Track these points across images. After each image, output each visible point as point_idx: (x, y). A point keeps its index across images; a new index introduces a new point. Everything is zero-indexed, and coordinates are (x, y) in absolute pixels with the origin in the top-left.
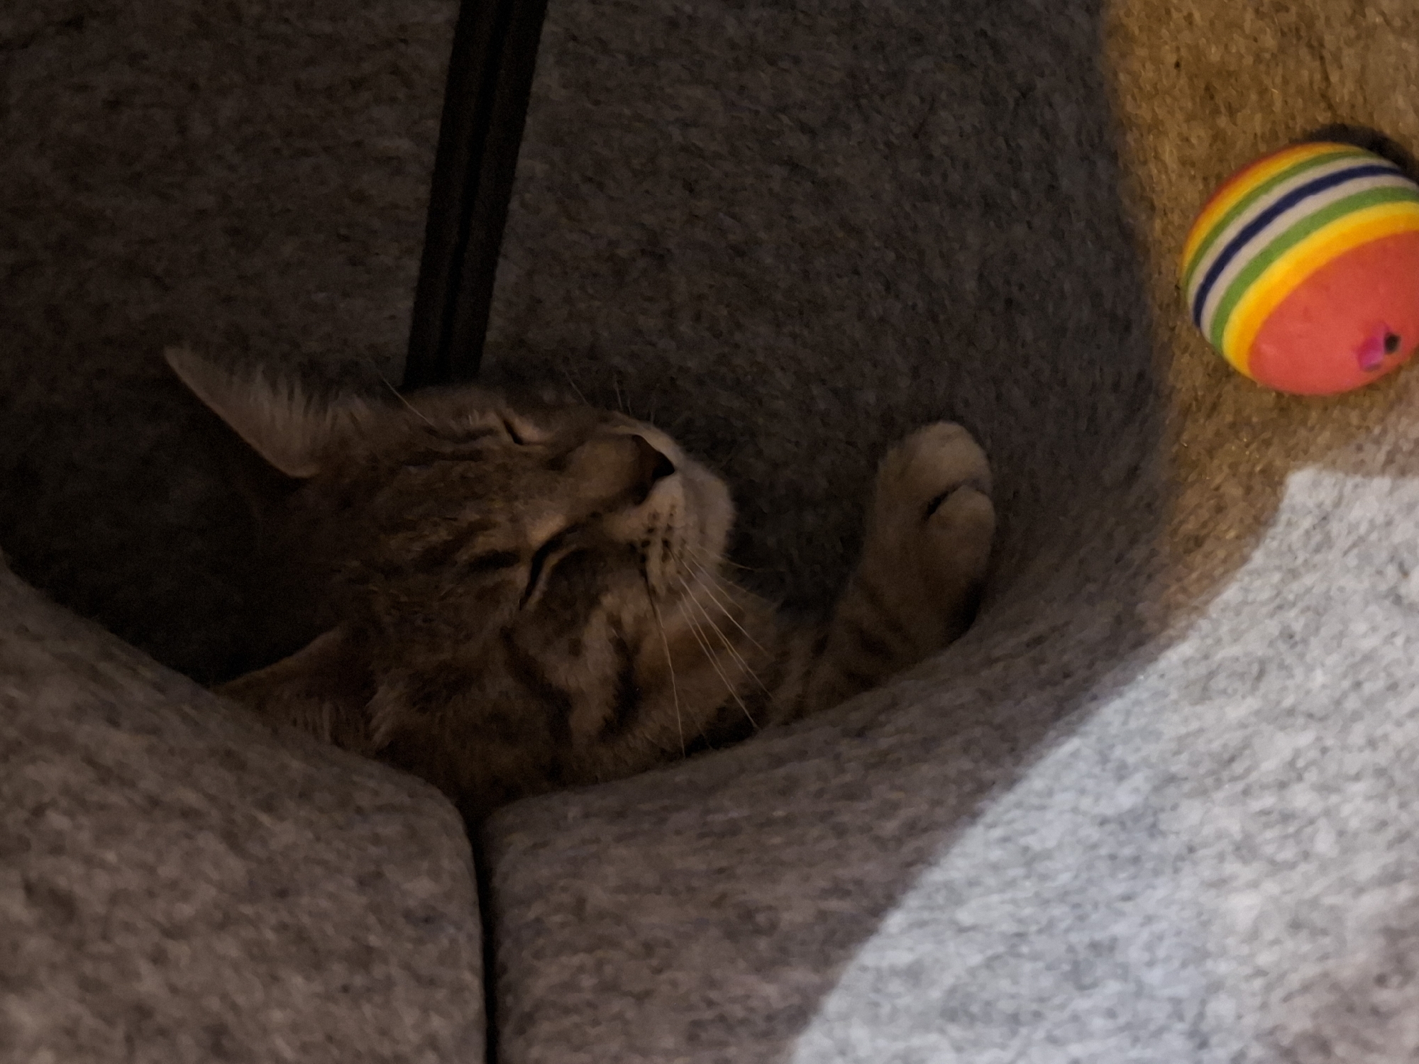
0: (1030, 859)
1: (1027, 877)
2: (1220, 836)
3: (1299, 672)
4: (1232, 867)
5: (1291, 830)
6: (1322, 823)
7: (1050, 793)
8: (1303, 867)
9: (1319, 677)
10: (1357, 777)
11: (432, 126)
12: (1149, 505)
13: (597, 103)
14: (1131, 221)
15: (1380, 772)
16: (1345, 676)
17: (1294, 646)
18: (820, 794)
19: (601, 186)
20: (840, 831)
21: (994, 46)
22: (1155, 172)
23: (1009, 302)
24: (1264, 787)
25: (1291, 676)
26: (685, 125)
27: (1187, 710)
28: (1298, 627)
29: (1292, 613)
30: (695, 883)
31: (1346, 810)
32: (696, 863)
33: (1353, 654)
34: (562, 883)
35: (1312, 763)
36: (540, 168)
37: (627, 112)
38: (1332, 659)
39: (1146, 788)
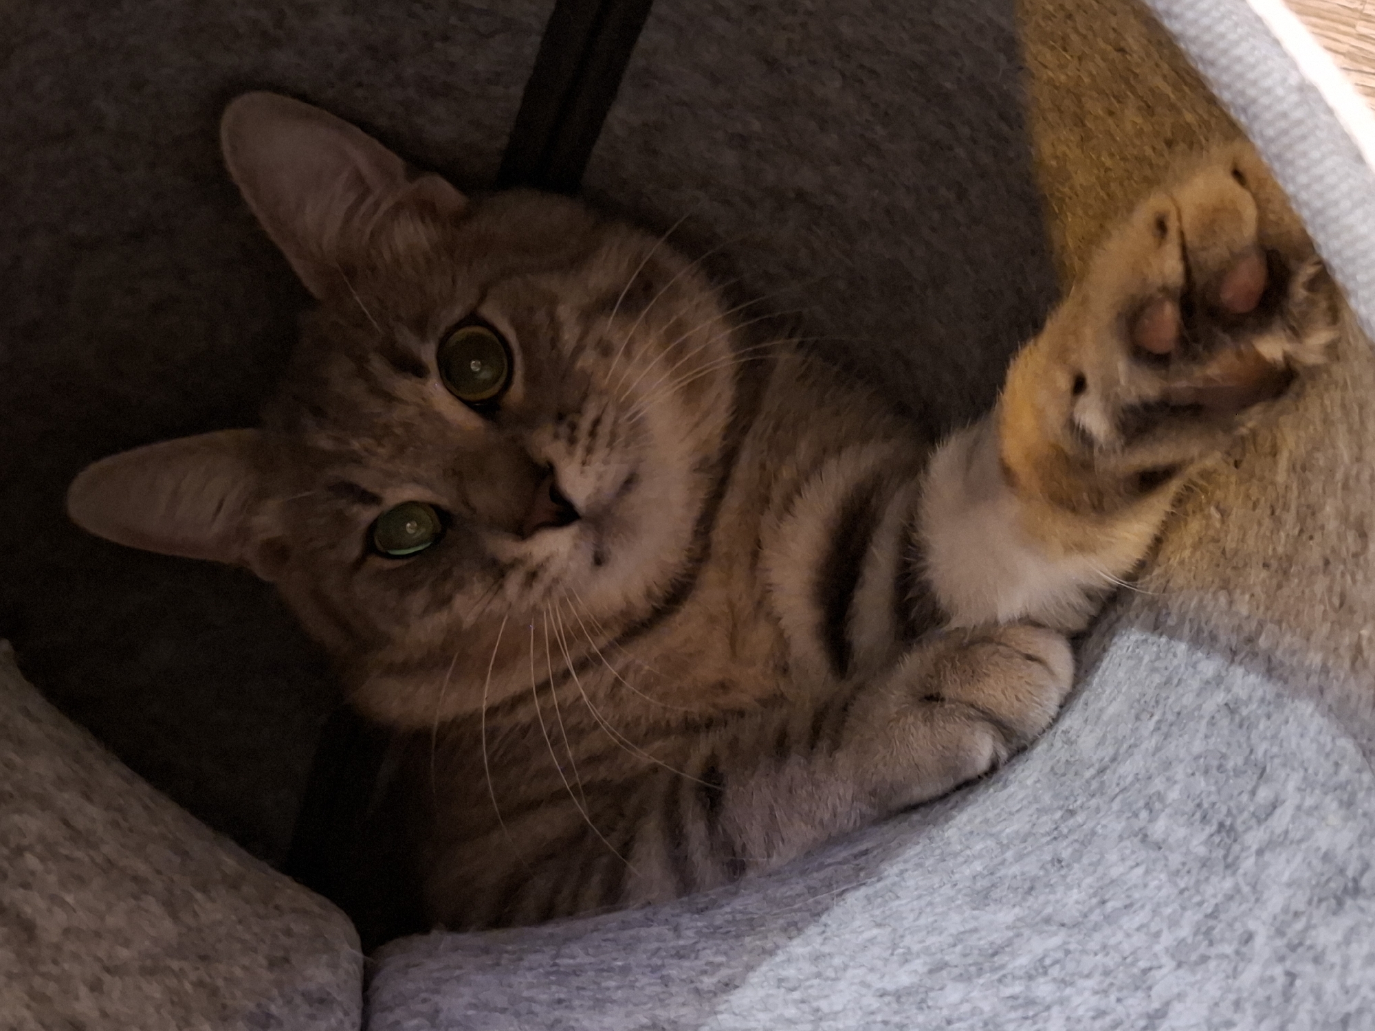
2: (974, 1013)
6: (1056, 1009)
7: (845, 968)
16: (1095, 894)
17: (1060, 869)
20: (666, 981)
24: (1015, 978)
27: (969, 913)
28: (1066, 854)
29: (1064, 844)
30: (538, 1009)
32: (541, 994)
33: (1103, 878)
34: (423, 995)
39: (923, 971)
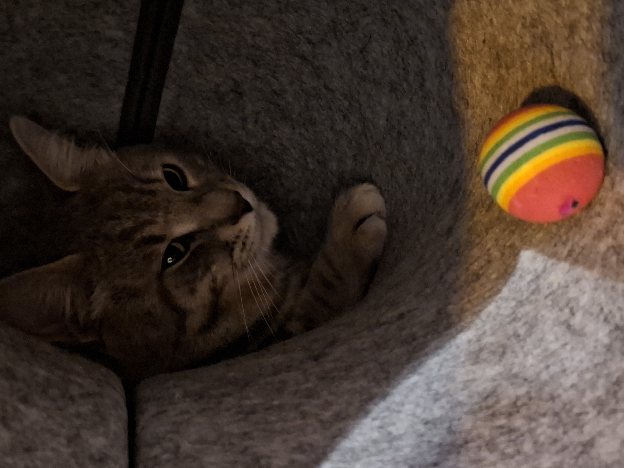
0: (391, 439)
1: (390, 448)
2: (480, 437)
3: (521, 355)
4: (484, 454)
5: (513, 437)
6: (527, 435)
7: (402, 404)
8: (518, 458)
9: (530, 360)
10: (544, 415)
11: (133, 26)
12: (457, 251)
13: (213, 22)
14: (457, 108)
15: (556, 414)
17: (519, 341)
18: (295, 393)
19: (213, 59)
20: (304, 415)
21: (400, 17)
22: (470, 87)
23: (399, 133)
24: (501, 414)
25: (517, 357)
26: (254, 36)
27: (469, 367)
28: (521, 332)
29: (520, 324)
30: (234, 440)
31: (539, 431)
32: (235, 429)
33: (546, 350)
34: (169, 436)
35: (525, 404)
36: (184, 49)
37: (227, 26)
38: (536, 352)
39: (448, 406)
